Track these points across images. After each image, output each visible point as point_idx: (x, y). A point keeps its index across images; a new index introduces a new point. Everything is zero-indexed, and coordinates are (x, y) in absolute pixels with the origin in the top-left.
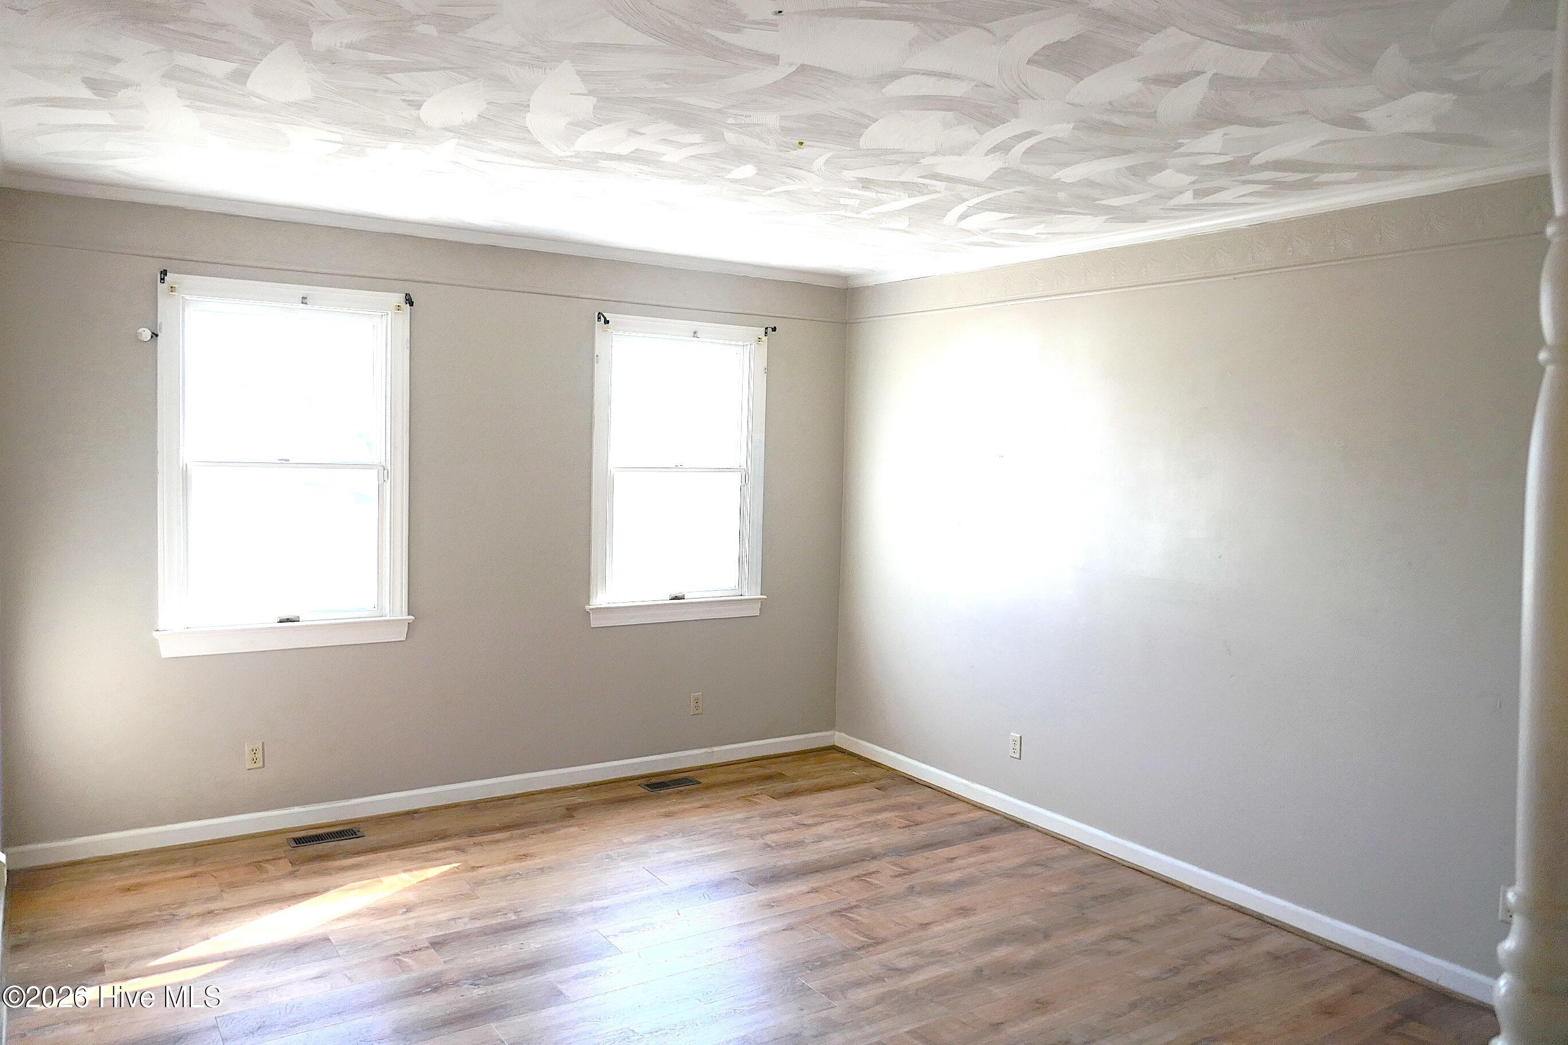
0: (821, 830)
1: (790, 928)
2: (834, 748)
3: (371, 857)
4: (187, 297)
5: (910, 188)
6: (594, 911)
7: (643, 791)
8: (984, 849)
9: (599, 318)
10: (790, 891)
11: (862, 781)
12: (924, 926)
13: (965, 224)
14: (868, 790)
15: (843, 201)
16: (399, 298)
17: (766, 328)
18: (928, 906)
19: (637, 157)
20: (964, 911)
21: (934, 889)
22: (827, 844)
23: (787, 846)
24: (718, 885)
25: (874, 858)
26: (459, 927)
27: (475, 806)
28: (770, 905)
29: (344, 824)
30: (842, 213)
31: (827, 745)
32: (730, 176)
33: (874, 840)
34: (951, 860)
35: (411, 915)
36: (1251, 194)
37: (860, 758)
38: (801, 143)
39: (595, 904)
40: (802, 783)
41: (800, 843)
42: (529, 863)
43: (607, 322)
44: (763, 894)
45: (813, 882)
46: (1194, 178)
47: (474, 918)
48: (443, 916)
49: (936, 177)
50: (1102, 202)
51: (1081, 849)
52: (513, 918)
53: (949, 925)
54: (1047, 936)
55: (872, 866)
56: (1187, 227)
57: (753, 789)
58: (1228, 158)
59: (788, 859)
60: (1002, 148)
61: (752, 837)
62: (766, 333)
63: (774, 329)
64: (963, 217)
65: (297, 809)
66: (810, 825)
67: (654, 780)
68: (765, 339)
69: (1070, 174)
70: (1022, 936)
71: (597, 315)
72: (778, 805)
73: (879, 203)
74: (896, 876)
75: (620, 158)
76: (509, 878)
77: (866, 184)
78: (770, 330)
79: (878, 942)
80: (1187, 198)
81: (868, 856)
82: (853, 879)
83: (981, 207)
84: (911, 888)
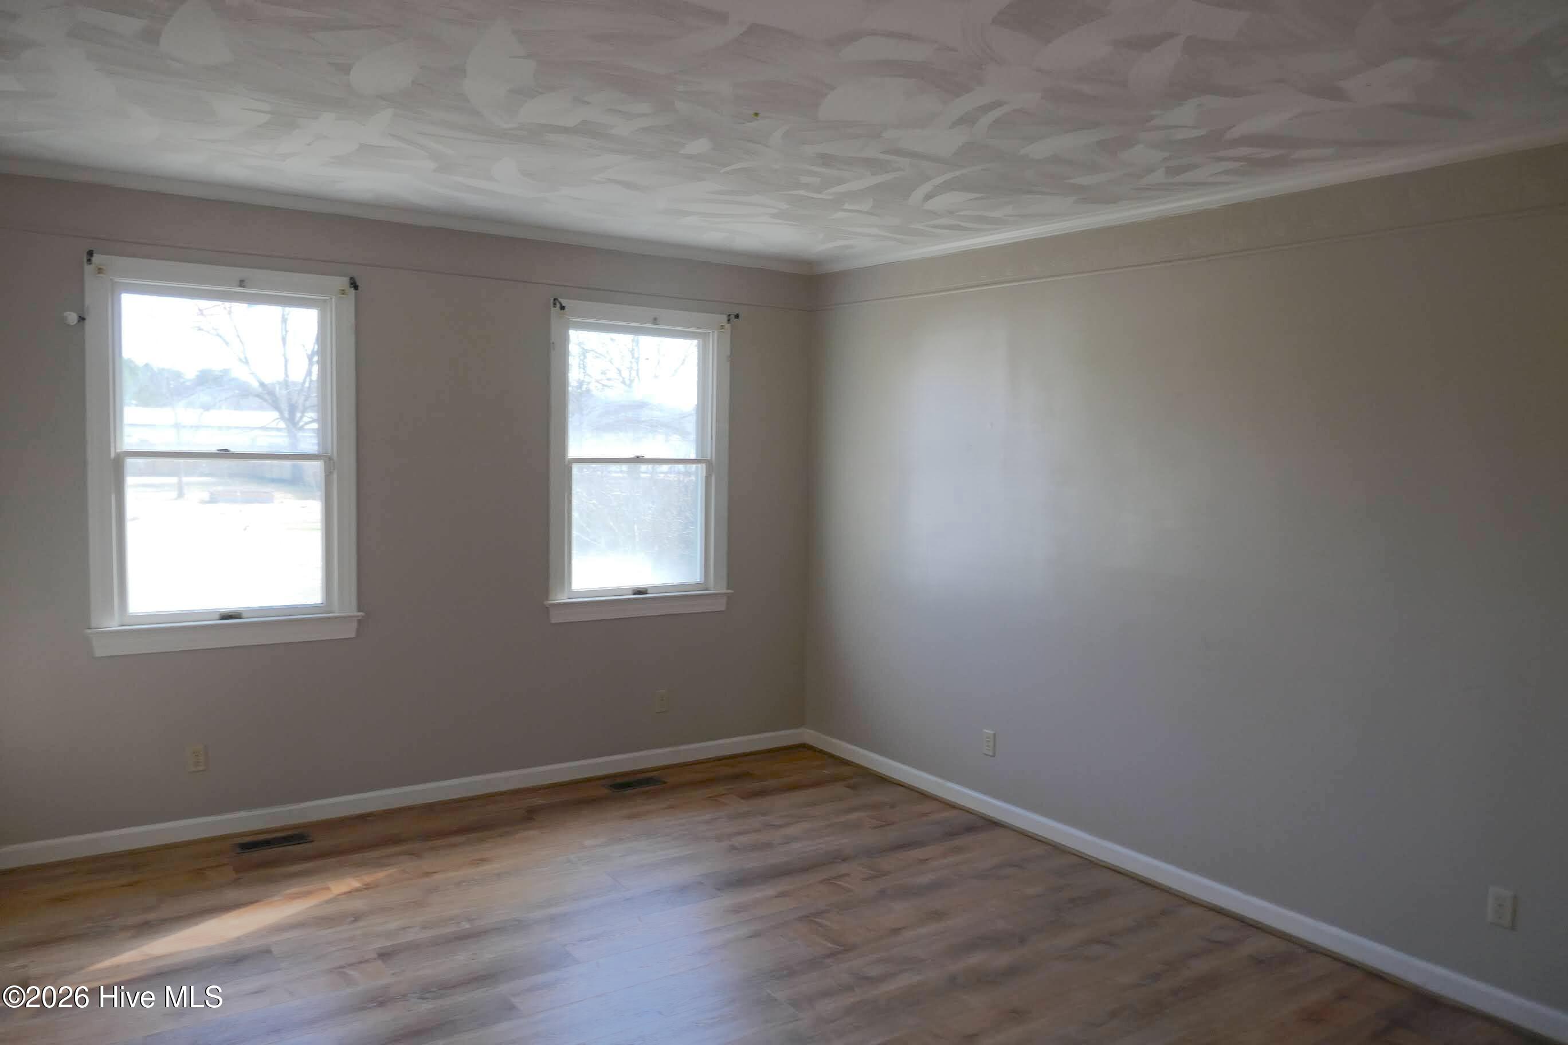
0: (791, 831)
1: (756, 935)
2: (804, 746)
3: (319, 863)
4: (117, 280)
5: (872, 165)
6: (553, 919)
7: (606, 791)
8: (958, 850)
9: (555, 304)
10: (758, 895)
11: (834, 780)
12: (896, 931)
13: (934, 204)
14: (839, 789)
15: (805, 179)
16: (343, 282)
17: (729, 315)
18: (899, 911)
19: (585, 129)
20: (938, 915)
21: (906, 893)
22: (796, 846)
23: (755, 847)
24: (682, 889)
25: (845, 860)
26: (410, 936)
27: (430, 809)
28: (737, 910)
29: (295, 828)
30: (802, 192)
31: (796, 743)
32: (682, 152)
33: (845, 842)
34: (925, 861)
35: (361, 924)
36: (1226, 172)
37: (832, 756)
38: (756, 114)
39: (553, 910)
40: (772, 783)
41: (768, 846)
42: (486, 868)
43: (562, 308)
44: (728, 900)
45: (783, 885)
46: (1166, 154)
47: (425, 927)
48: (393, 926)
49: (898, 152)
50: (1072, 181)
51: (1057, 849)
52: (467, 926)
53: (923, 931)
54: (1022, 941)
55: (843, 868)
56: (1162, 207)
57: (721, 789)
58: (1202, 132)
59: (754, 862)
60: (967, 120)
61: (719, 839)
62: (729, 320)
63: (737, 316)
64: (928, 197)
65: (243, 814)
66: (781, 826)
67: (619, 781)
68: (728, 326)
69: (1040, 149)
70: (995, 941)
71: (552, 301)
72: (744, 806)
73: (841, 181)
74: (867, 879)
75: (565, 130)
76: (464, 884)
77: (826, 160)
78: (733, 316)
79: (848, 949)
80: (1159, 176)
81: (839, 857)
82: (821, 882)
83: (948, 187)
84: (883, 893)
